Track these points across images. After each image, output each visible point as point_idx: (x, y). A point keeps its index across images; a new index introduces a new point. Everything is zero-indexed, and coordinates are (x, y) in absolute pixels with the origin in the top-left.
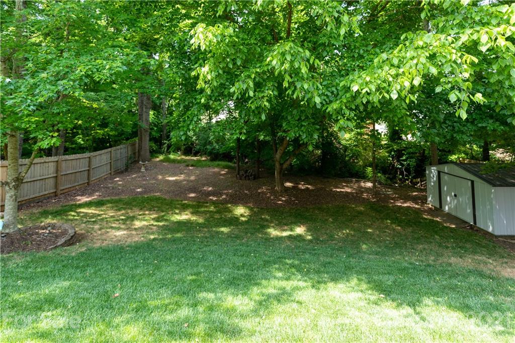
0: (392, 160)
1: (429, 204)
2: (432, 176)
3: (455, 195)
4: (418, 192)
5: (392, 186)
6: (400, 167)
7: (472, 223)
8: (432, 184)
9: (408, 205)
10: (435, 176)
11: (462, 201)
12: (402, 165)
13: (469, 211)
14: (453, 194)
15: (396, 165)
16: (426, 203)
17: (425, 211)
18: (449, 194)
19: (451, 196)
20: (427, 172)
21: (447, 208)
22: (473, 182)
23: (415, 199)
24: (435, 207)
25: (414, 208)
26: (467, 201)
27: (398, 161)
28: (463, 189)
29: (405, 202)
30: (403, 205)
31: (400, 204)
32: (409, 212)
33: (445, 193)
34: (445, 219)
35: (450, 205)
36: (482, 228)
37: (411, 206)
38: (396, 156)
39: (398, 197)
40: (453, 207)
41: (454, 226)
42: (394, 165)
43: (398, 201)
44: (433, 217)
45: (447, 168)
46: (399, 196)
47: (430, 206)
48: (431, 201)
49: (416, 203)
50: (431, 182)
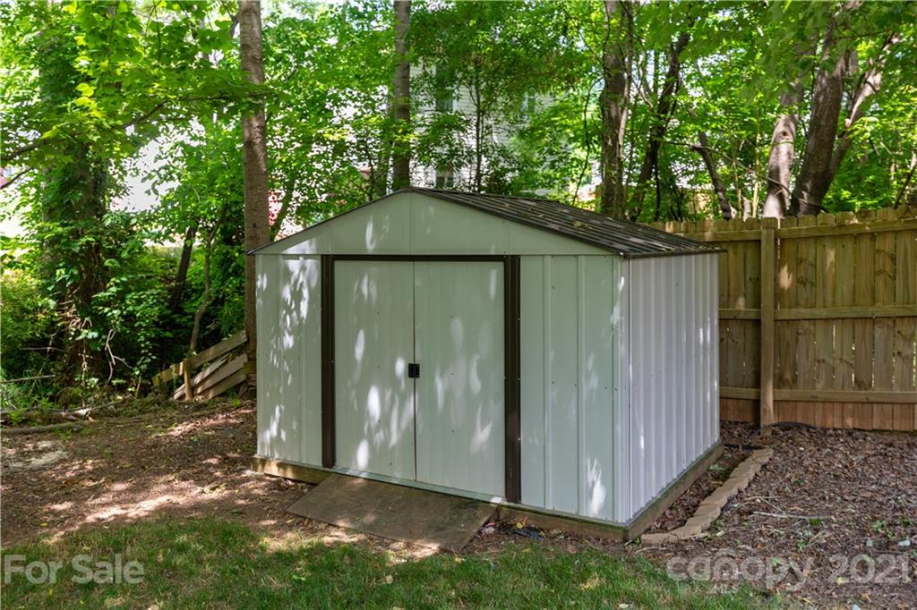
0: (59, 308)
1: (264, 461)
2: (287, 293)
3: (413, 371)
4: (189, 420)
5: (59, 420)
6: (95, 334)
7: (497, 500)
8: (289, 341)
9: (163, 499)
10: (306, 293)
11: (449, 395)
12: (100, 323)
13: (486, 435)
14: (401, 367)
15: (72, 328)
16: (249, 461)
17: (259, 508)
18: (377, 369)
19: (389, 381)
20: (262, 282)
21: (362, 457)
22: (511, 266)
23: (187, 460)
24: (298, 468)
25: (198, 506)
26: (476, 384)
27: (86, 307)
28: (458, 326)
29: (141, 489)
30: (133, 512)
31: (116, 510)
32: (182, 549)
33: (357, 375)
34: (370, 518)
35: (380, 436)
36: (550, 506)
37: (181, 500)
38: (74, 286)
39: (95, 475)
40: (394, 439)
41: (428, 549)
42: (63, 333)
43: (96, 490)
44: (313, 532)
45: (377, 230)
46: (101, 463)
47: (273, 469)
48: (276, 441)
49: (201, 478)
50: (279, 334)
